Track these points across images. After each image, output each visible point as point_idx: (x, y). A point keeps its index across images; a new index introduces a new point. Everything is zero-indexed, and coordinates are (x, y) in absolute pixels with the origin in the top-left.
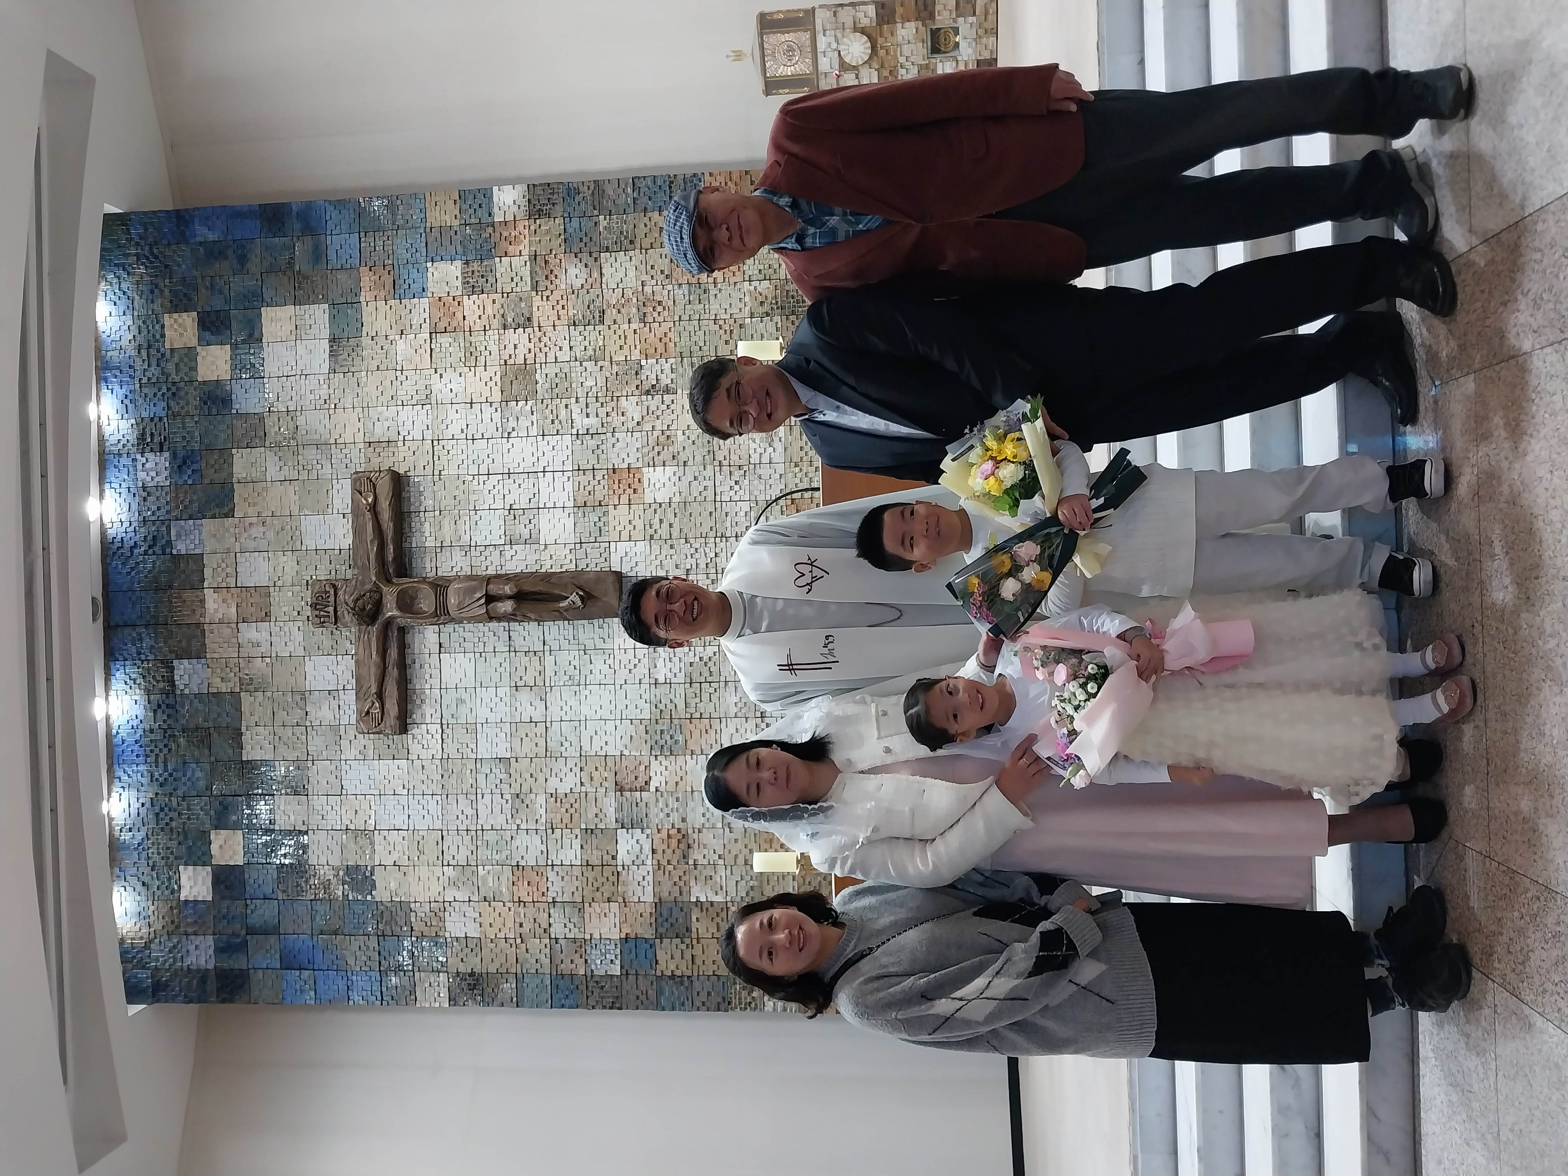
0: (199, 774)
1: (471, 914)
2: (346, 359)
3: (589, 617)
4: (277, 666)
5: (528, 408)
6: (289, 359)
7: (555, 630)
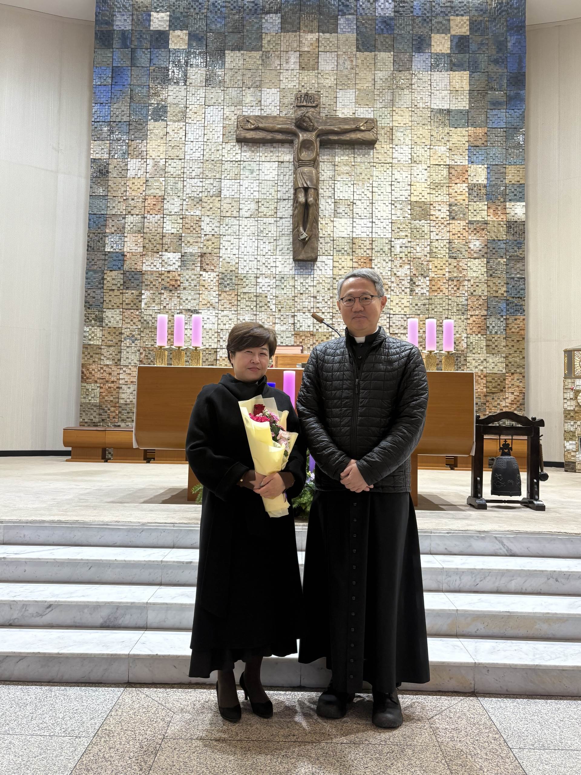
0: (219, 25)
1: (140, 173)
2: (438, 118)
3: (294, 243)
4: (275, 73)
5: (407, 215)
6: (440, 86)
7: (287, 224)
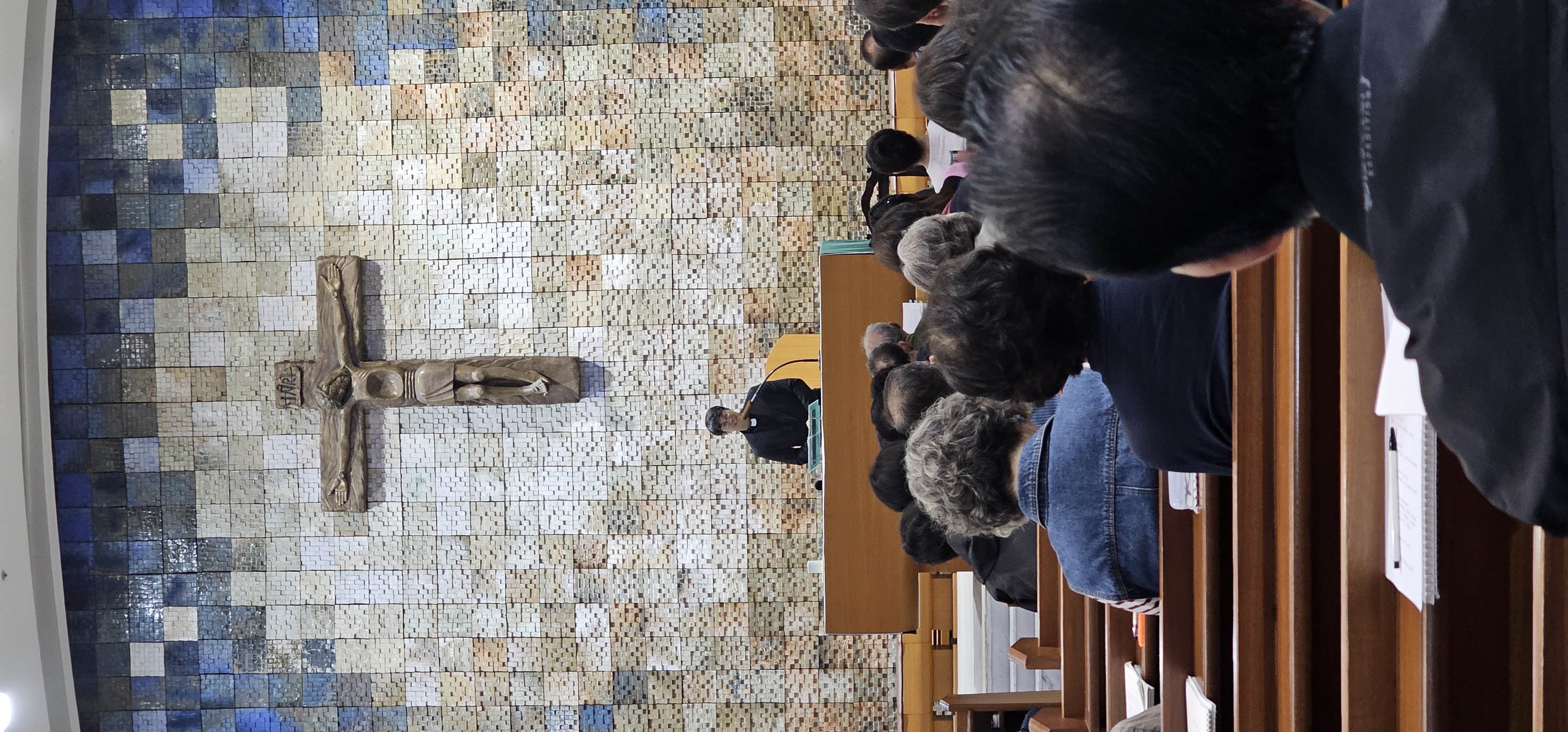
1: (432, 683)
2: (305, 143)
3: (549, 402)
5: (489, 195)
6: (244, 140)
7: (513, 413)
